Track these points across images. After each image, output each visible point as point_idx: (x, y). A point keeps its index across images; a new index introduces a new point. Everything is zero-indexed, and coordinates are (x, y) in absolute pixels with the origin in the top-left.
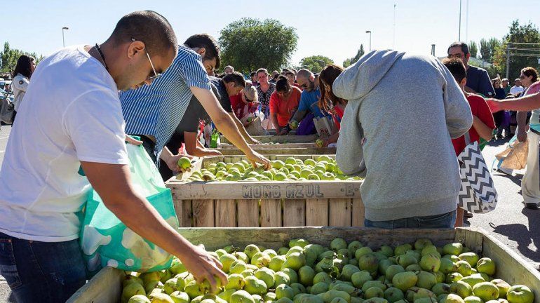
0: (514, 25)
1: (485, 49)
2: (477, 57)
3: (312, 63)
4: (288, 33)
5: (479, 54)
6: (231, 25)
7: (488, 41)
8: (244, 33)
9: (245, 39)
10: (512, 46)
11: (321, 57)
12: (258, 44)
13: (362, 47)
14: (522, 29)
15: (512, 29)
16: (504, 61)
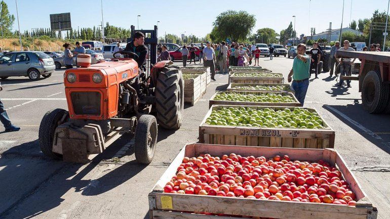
0: (375, 12)
1: (361, 25)
2: (356, 29)
3: (263, 32)
4: (251, 18)
5: (357, 27)
6: (222, 14)
7: (363, 20)
8: (228, 18)
9: (228, 21)
10: (374, 24)
11: (268, 29)
12: (235, 24)
13: (291, 23)
14: (380, 15)
15: (374, 15)
16: (369, 33)
